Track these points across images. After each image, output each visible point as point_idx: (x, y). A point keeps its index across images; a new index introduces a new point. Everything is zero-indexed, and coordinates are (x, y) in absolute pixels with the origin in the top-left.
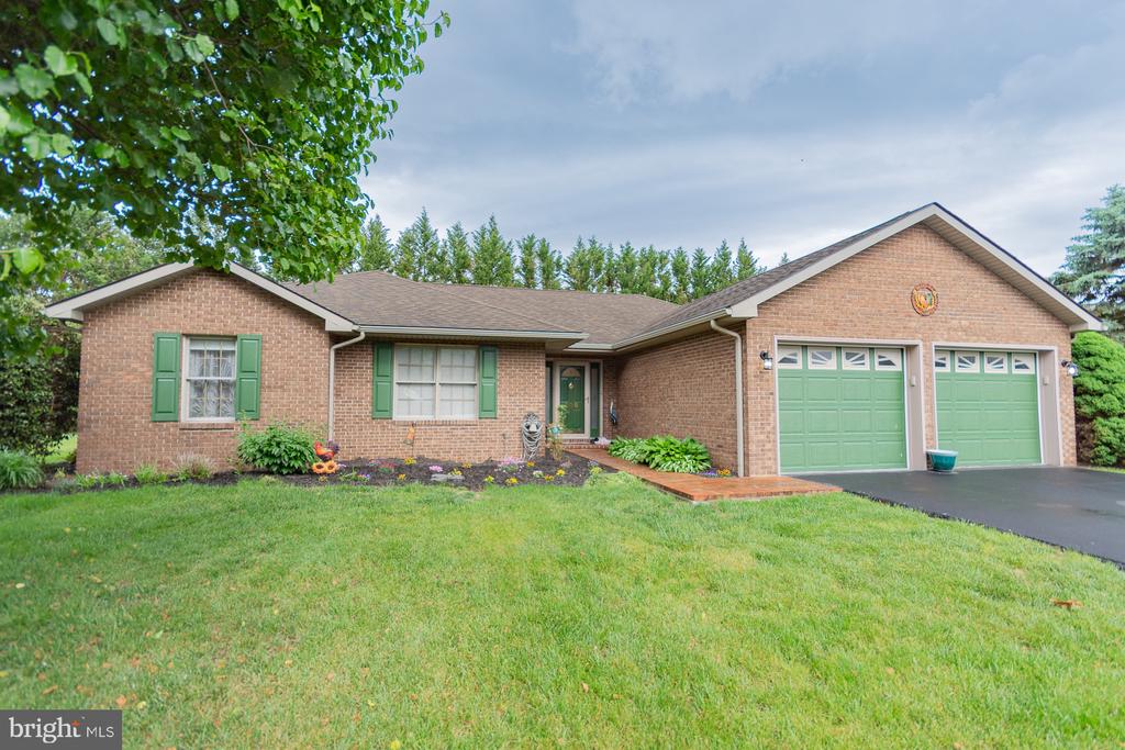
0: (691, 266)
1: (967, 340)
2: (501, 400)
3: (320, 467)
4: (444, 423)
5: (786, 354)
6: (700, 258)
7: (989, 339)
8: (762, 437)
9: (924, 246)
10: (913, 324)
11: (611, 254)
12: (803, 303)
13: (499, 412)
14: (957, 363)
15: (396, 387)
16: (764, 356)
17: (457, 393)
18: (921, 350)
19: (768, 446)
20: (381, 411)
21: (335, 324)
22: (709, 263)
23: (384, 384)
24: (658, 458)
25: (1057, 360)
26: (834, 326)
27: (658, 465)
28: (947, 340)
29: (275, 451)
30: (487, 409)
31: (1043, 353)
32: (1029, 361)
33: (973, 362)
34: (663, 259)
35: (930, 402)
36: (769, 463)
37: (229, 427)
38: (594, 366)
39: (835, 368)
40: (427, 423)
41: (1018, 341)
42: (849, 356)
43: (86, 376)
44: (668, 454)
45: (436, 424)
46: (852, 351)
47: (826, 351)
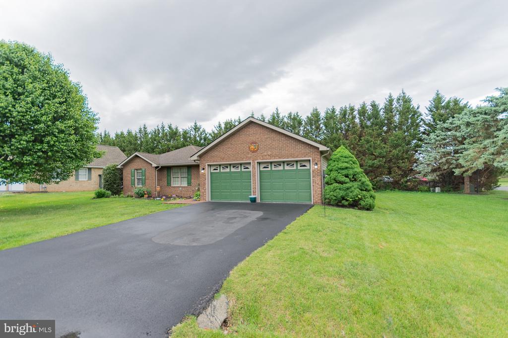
1: (270, 159)
2: (192, 180)
3: (145, 196)
5: (214, 168)
7: (280, 158)
8: (203, 191)
10: (250, 156)
12: (215, 153)
13: (191, 184)
14: (272, 167)
15: (172, 178)
16: (204, 169)
18: (252, 164)
19: (205, 193)
20: (169, 184)
21: (154, 165)
23: (169, 178)
25: (311, 163)
26: (223, 159)
28: (262, 160)
30: (189, 184)
31: (310, 160)
32: (306, 164)
33: (279, 166)
35: (255, 180)
36: (205, 198)
39: (229, 171)
40: (177, 187)
41: (293, 157)
43: (124, 178)
46: (234, 166)
47: (226, 166)
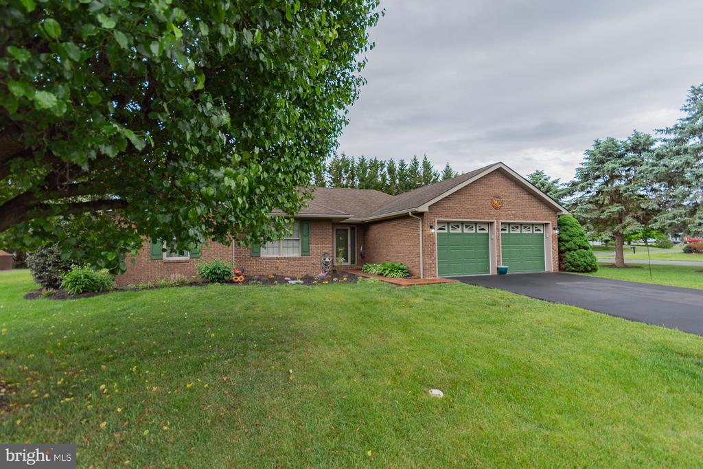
0: (397, 169)
2: (312, 247)
3: (236, 279)
4: (285, 258)
5: (440, 226)
6: (402, 164)
7: (524, 219)
8: (431, 262)
9: (498, 180)
10: (492, 213)
11: (353, 162)
13: (311, 252)
14: (511, 229)
16: (431, 227)
17: (291, 244)
18: (495, 224)
19: (433, 265)
20: (255, 254)
22: (407, 168)
24: (387, 272)
25: (551, 227)
26: (459, 215)
27: (387, 275)
28: (506, 220)
29: (218, 272)
30: (305, 252)
31: (547, 224)
32: (541, 228)
33: (518, 228)
34: (382, 165)
35: (498, 246)
36: (433, 272)
37: (187, 261)
38: (353, 229)
39: (461, 232)
40: (278, 259)
42: (467, 227)
44: (391, 270)
45: (281, 258)
46: (468, 225)
47: (457, 225)
